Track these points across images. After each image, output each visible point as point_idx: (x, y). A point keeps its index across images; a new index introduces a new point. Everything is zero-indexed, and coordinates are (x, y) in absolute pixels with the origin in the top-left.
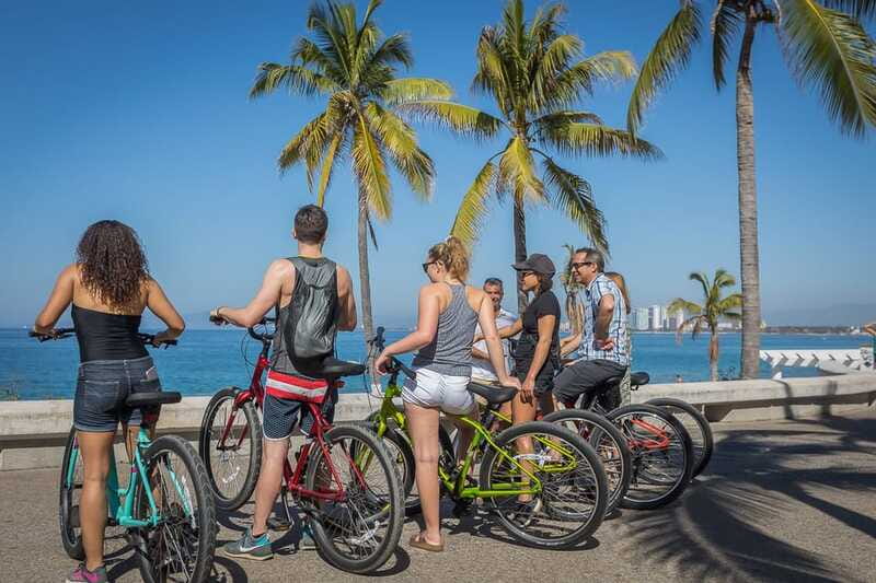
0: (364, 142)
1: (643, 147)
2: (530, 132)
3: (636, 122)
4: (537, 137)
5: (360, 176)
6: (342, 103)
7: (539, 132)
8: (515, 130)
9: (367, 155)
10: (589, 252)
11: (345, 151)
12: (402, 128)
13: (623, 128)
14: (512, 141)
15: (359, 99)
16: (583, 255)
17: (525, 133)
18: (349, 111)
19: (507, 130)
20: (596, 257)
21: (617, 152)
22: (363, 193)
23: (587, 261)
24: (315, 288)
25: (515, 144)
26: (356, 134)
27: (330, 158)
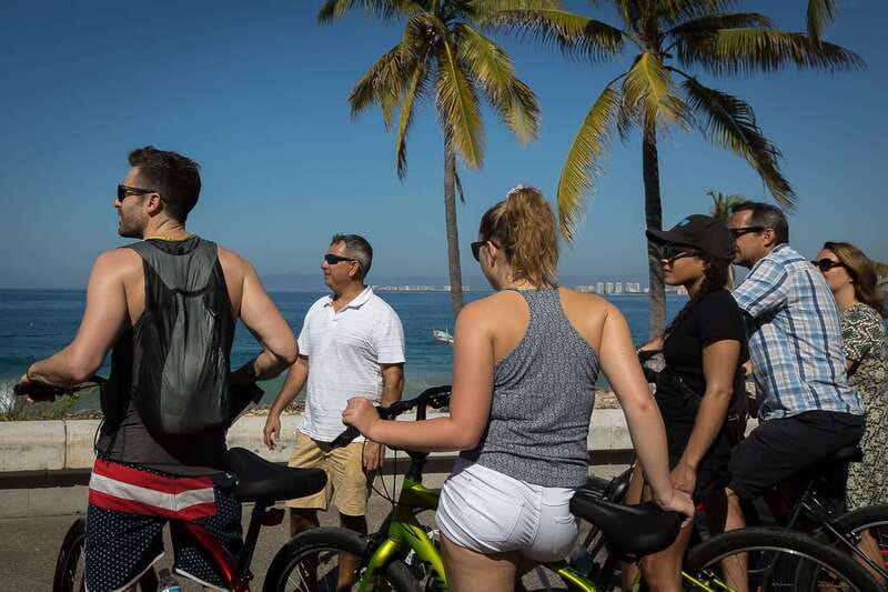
0: (450, 73)
1: (832, 53)
2: (665, 45)
3: (822, 18)
4: (674, 52)
5: (446, 115)
6: (423, 28)
7: (679, 44)
8: (643, 44)
9: (453, 90)
10: (759, 209)
11: (428, 85)
12: (494, 54)
13: (803, 29)
14: (639, 58)
15: (444, 23)
16: (746, 215)
17: (657, 47)
18: (432, 37)
19: (632, 44)
20: (772, 217)
21: (789, 63)
22: (449, 134)
23: (756, 224)
24: (186, 294)
25: (644, 61)
26: (441, 65)
27: (410, 95)
